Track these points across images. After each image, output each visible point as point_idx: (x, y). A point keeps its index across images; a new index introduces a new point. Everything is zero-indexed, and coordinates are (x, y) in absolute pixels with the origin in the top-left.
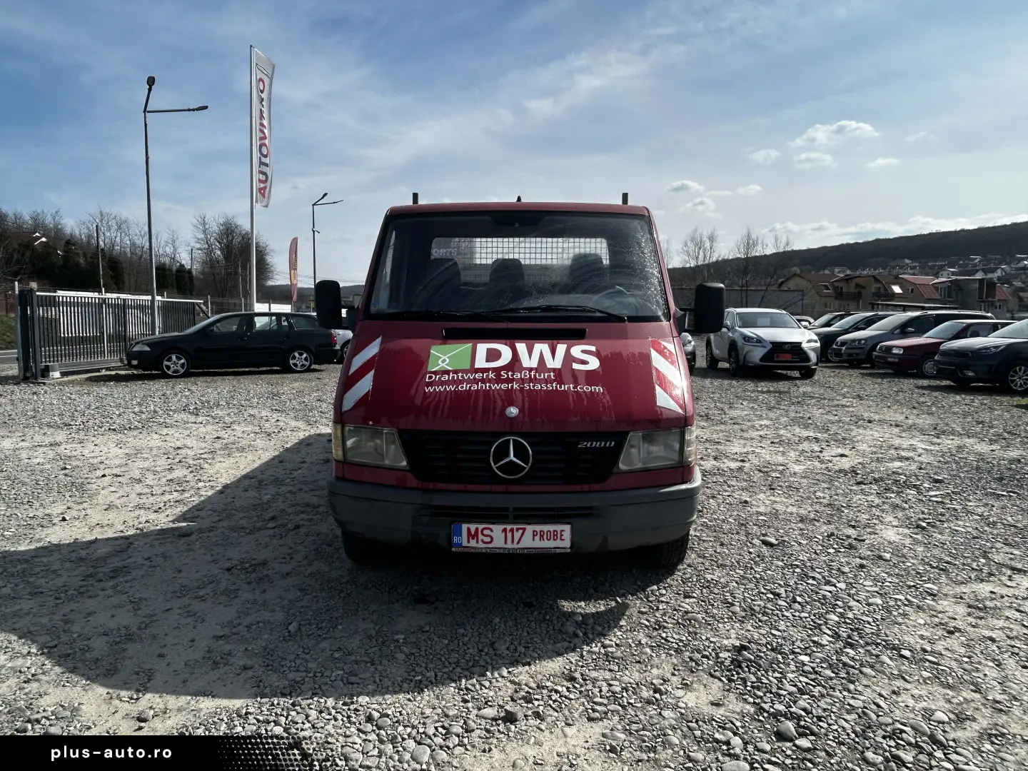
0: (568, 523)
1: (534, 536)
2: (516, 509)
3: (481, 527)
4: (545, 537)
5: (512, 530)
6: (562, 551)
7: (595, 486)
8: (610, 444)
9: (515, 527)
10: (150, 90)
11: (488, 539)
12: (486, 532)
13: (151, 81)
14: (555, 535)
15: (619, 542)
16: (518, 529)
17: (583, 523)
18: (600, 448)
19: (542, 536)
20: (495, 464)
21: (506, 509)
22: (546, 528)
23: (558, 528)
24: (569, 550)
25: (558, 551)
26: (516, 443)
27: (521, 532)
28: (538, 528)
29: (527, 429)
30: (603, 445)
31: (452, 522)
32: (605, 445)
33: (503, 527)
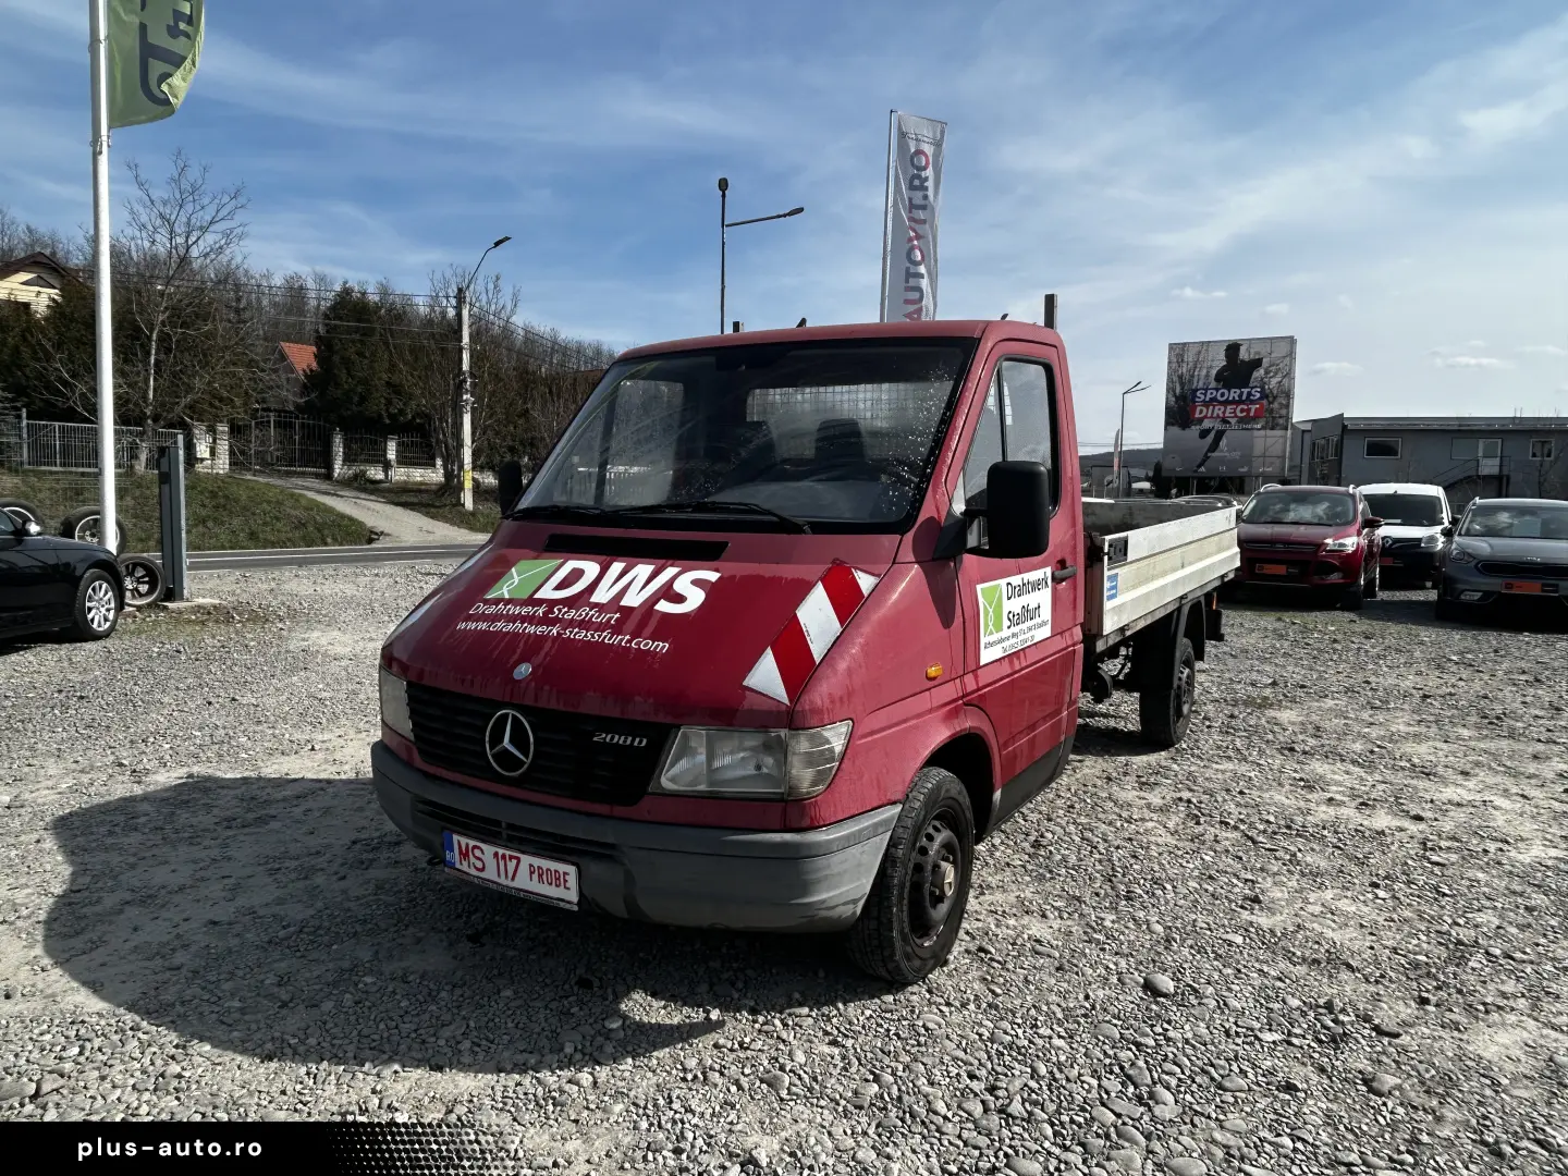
0: (573, 864)
1: (532, 873)
2: (511, 826)
3: (472, 843)
4: (544, 877)
5: (504, 856)
6: (568, 906)
7: (619, 810)
8: (640, 742)
9: (508, 853)
10: (724, 196)
11: (479, 865)
12: (477, 853)
13: (723, 185)
14: (558, 879)
15: (657, 909)
16: (511, 858)
17: (596, 869)
18: (624, 747)
19: (540, 876)
20: (491, 749)
21: (498, 823)
22: (546, 864)
23: (562, 867)
24: (576, 908)
25: (562, 904)
26: (516, 722)
27: (514, 862)
28: (537, 862)
29: (529, 701)
30: (628, 742)
31: (444, 828)
32: (633, 741)
33: (494, 849)
